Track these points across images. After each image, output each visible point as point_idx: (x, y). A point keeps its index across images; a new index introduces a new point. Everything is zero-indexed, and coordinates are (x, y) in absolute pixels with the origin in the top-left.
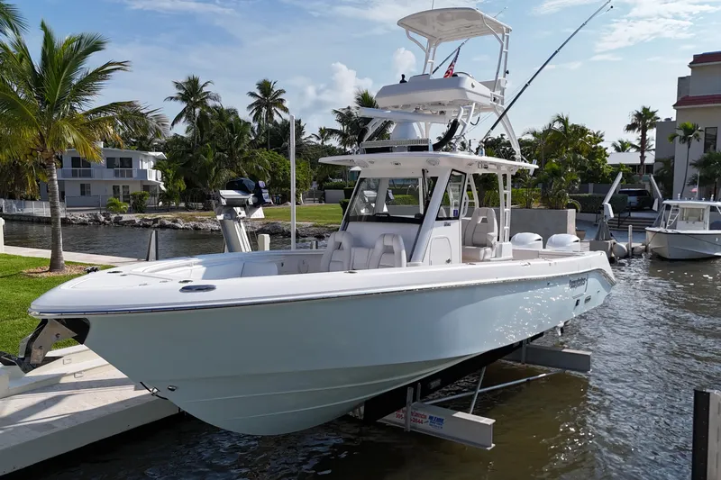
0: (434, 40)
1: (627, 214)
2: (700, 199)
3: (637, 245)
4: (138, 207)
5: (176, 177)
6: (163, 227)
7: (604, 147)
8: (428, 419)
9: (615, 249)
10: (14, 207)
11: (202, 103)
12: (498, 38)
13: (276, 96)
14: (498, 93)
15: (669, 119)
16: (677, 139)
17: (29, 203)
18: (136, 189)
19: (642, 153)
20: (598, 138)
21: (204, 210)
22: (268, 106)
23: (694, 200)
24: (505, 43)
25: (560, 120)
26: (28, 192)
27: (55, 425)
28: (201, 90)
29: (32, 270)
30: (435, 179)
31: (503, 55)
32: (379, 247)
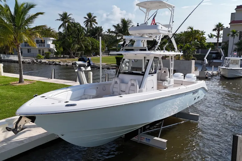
0: (148, 9)
1: (212, 61)
2: (237, 57)
3: (215, 72)
4: (47, 57)
5: (60, 47)
6: (56, 64)
7: (205, 37)
8: (145, 139)
9: (208, 74)
10: (6, 57)
11: (68, 21)
12: (171, 10)
13: (93, 18)
14: (170, 29)
15: (227, 27)
16: (230, 35)
17: (10, 55)
18: (46, 51)
19: (218, 39)
20: (203, 33)
21: (69, 58)
22: (91, 22)
23: (235, 57)
24: (173, 12)
25: (190, 28)
26: (10, 51)
27: (24, 141)
28: (68, 17)
29: (13, 83)
30: (148, 60)
31: (172, 16)
32: (130, 83)
